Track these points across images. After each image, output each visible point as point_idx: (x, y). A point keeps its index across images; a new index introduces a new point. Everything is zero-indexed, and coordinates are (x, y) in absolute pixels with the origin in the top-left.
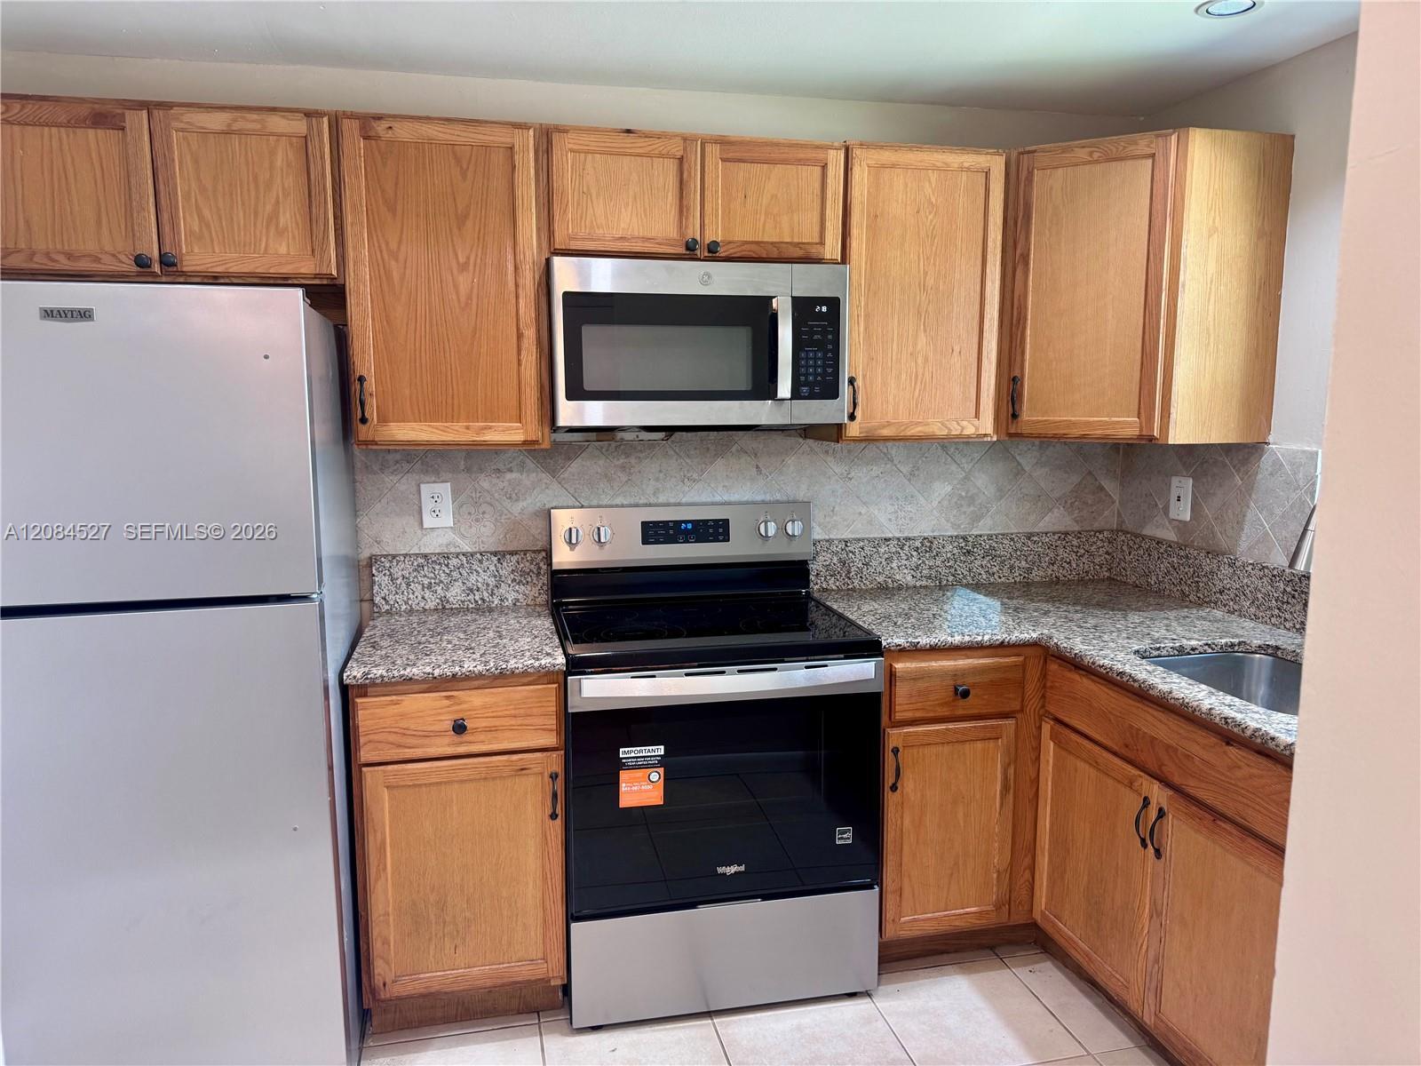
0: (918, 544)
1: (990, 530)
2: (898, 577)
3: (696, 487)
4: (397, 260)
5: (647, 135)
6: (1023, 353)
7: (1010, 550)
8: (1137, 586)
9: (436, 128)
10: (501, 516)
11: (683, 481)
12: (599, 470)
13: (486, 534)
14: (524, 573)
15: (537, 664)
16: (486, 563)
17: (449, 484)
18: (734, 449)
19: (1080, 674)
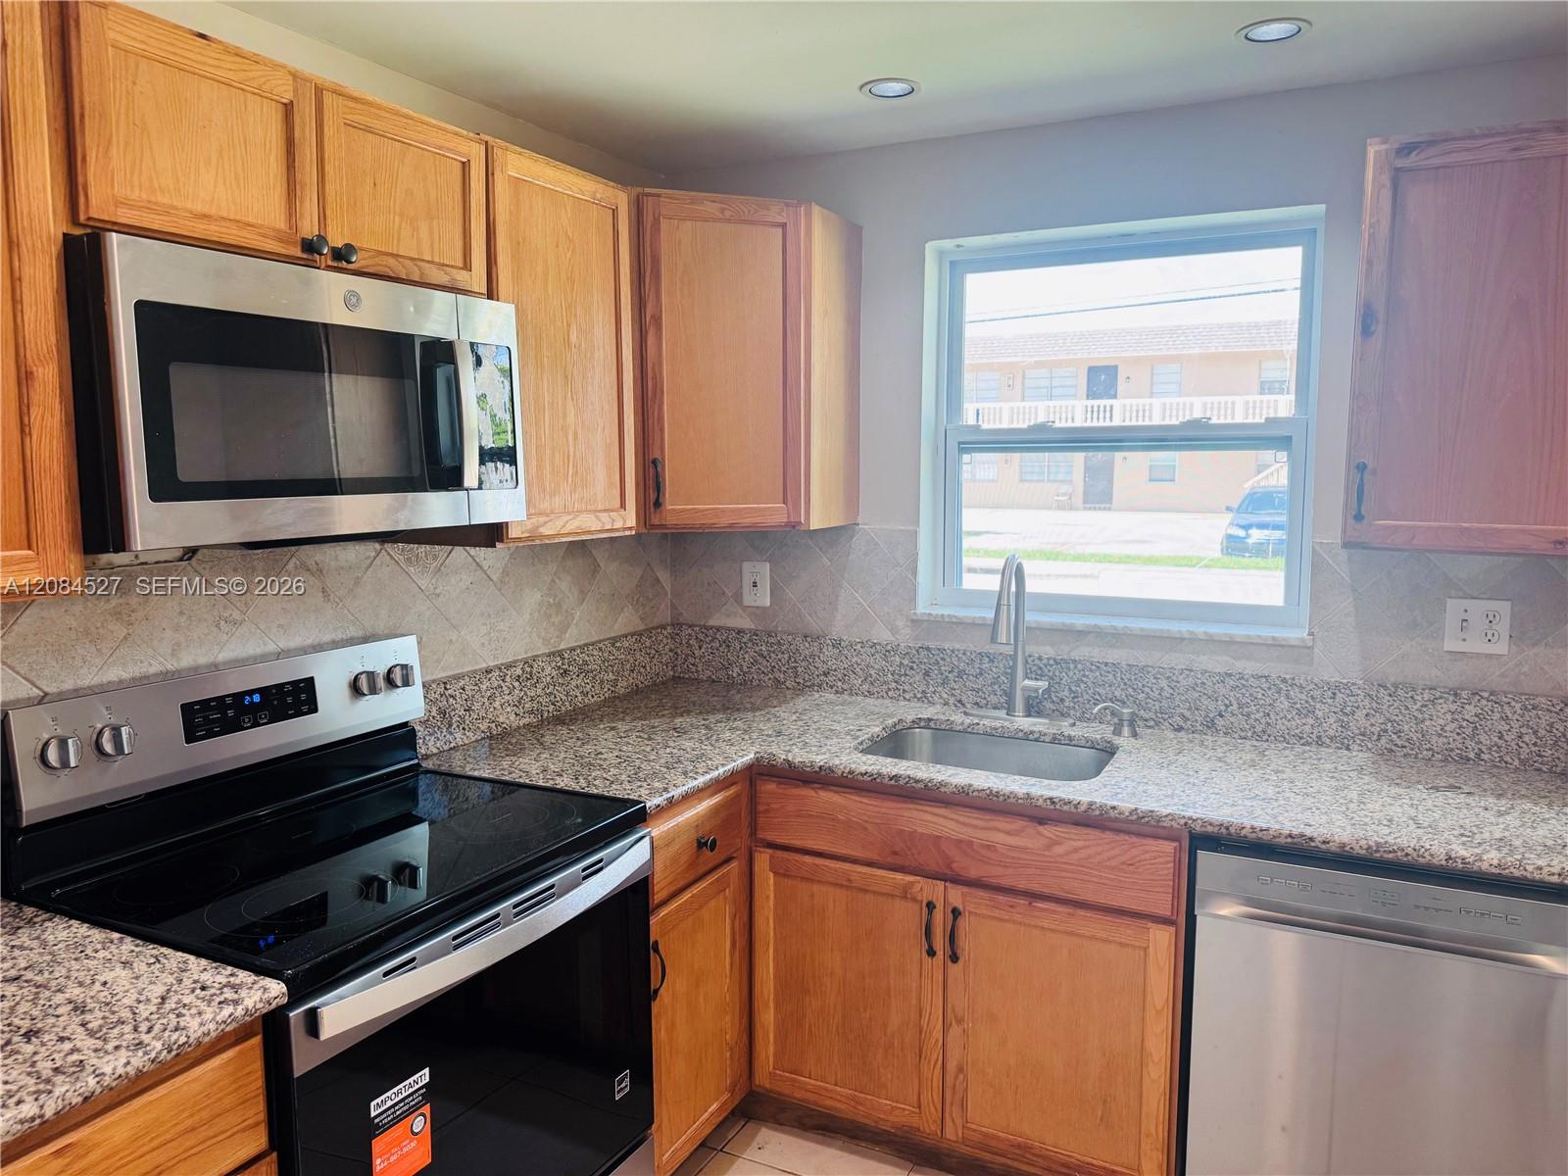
0: (519, 672)
1: (576, 641)
2: (501, 719)
3: (237, 634)
5: (238, 53)
6: (662, 430)
7: (600, 662)
8: (714, 681)
11: (218, 626)
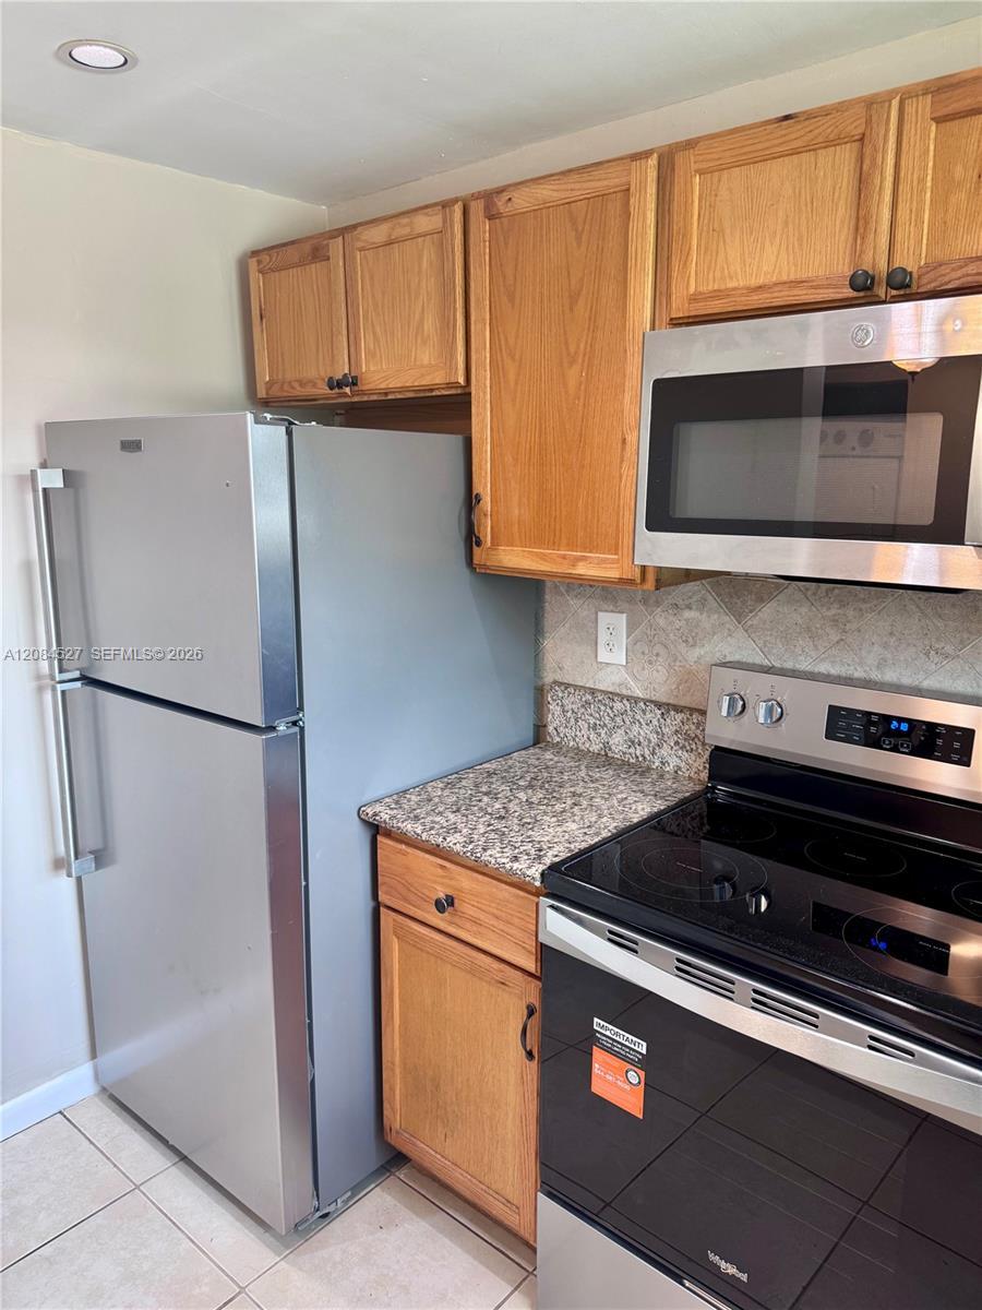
4: (513, 359)
5: (810, 116)
10: (675, 661)
12: (800, 621)
14: (688, 737)
16: (649, 716)
17: (625, 615)
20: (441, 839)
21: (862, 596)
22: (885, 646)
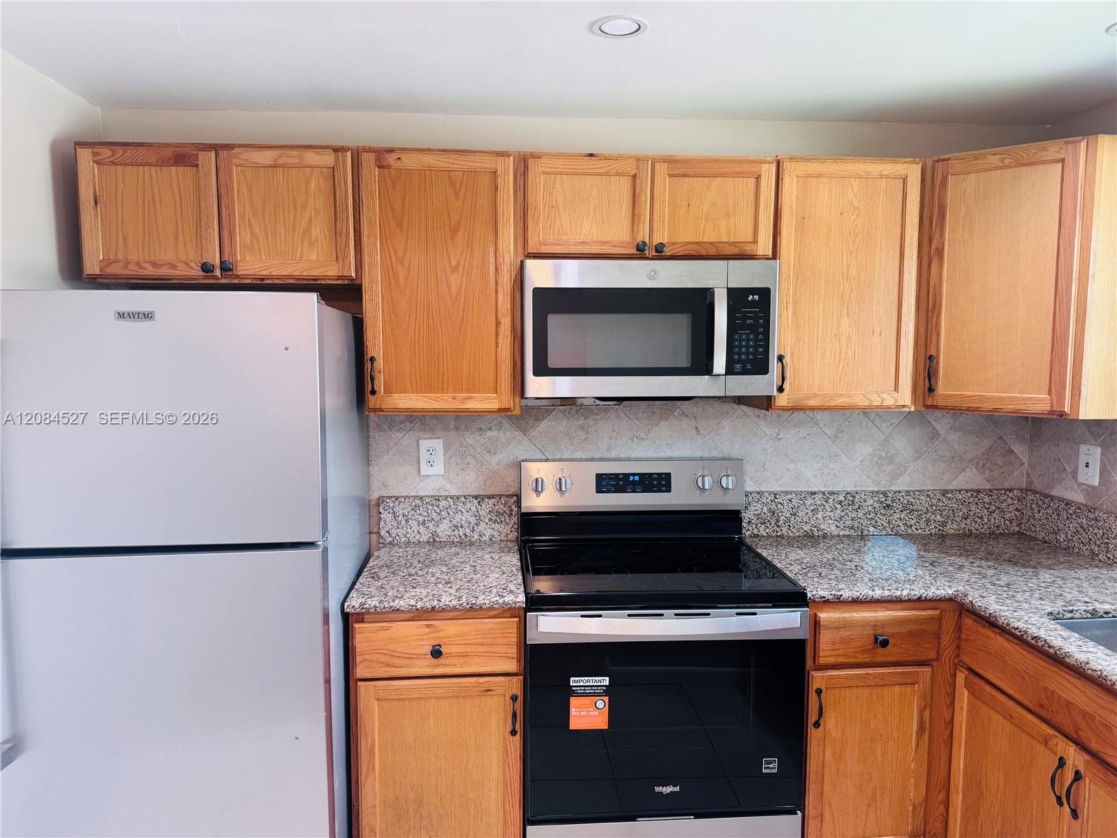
0: (842, 498)
1: (908, 486)
2: (822, 527)
3: (643, 445)
4: (402, 264)
5: (606, 158)
6: (938, 335)
7: (927, 505)
8: (1046, 542)
9: (435, 158)
10: (481, 466)
11: (632, 439)
12: (562, 430)
13: (470, 481)
14: (499, 514)
15: (501, 601)
16: (468, 505)
17: (442, 440)
18: (676, 413)
19: (994, 632)
20: (436, 602)
21: (596, 412)
22: (610, 438)
